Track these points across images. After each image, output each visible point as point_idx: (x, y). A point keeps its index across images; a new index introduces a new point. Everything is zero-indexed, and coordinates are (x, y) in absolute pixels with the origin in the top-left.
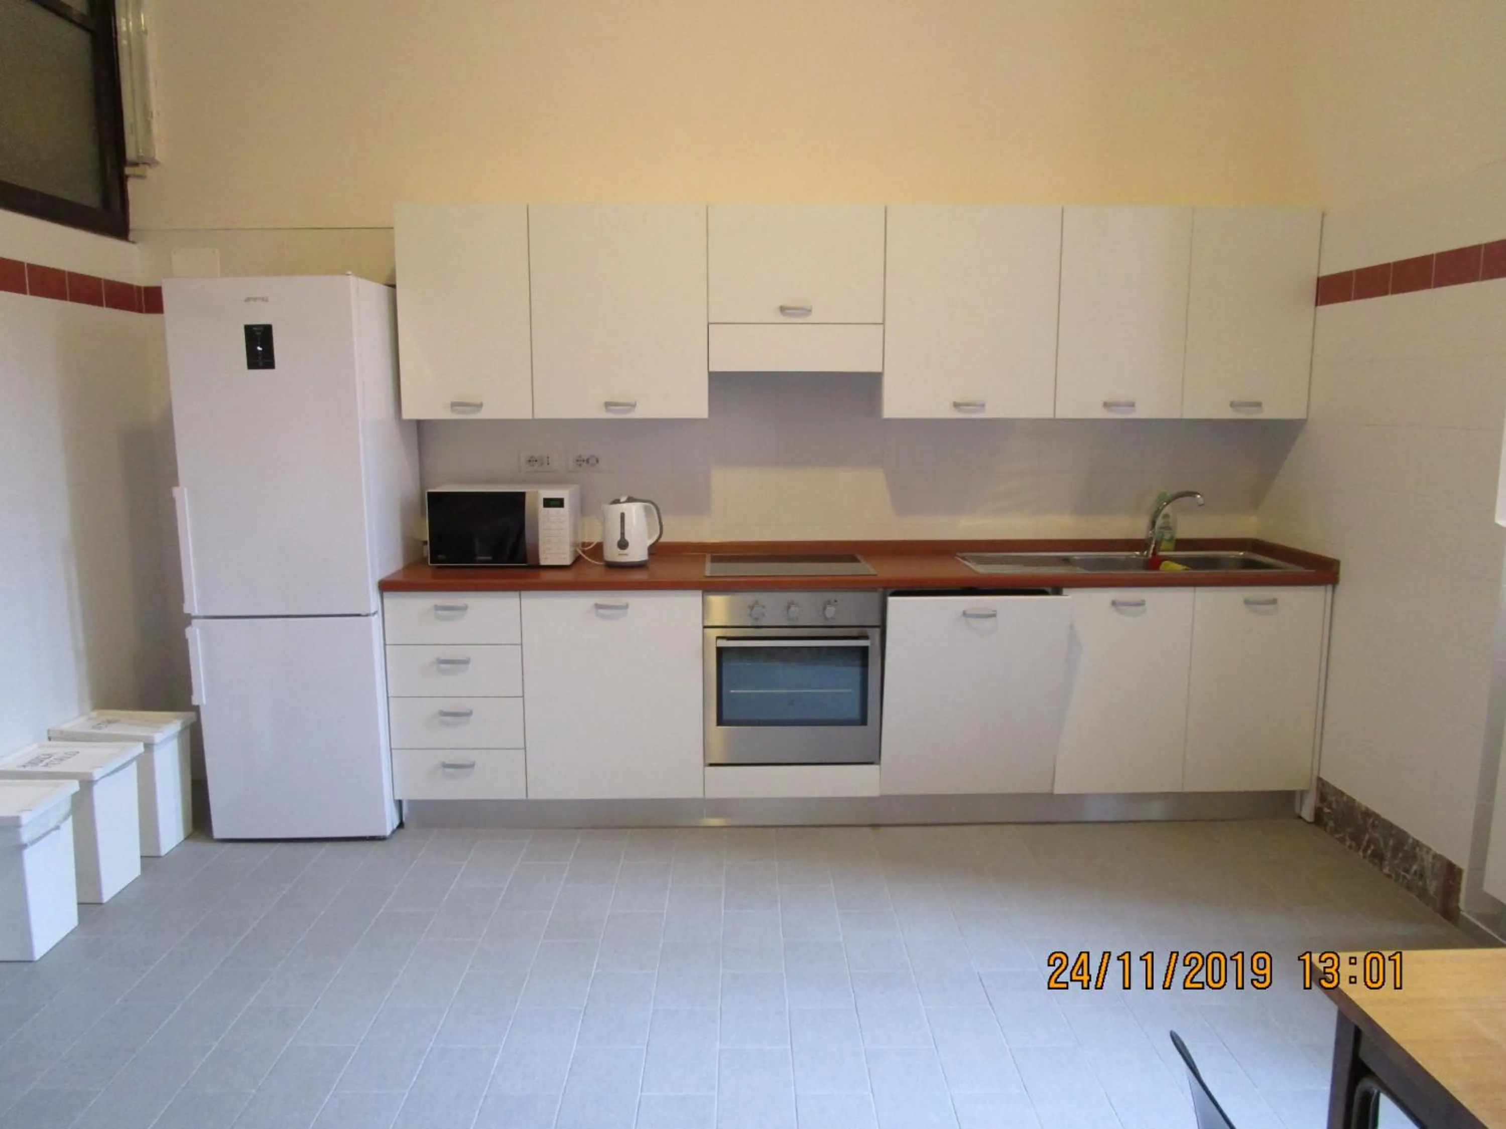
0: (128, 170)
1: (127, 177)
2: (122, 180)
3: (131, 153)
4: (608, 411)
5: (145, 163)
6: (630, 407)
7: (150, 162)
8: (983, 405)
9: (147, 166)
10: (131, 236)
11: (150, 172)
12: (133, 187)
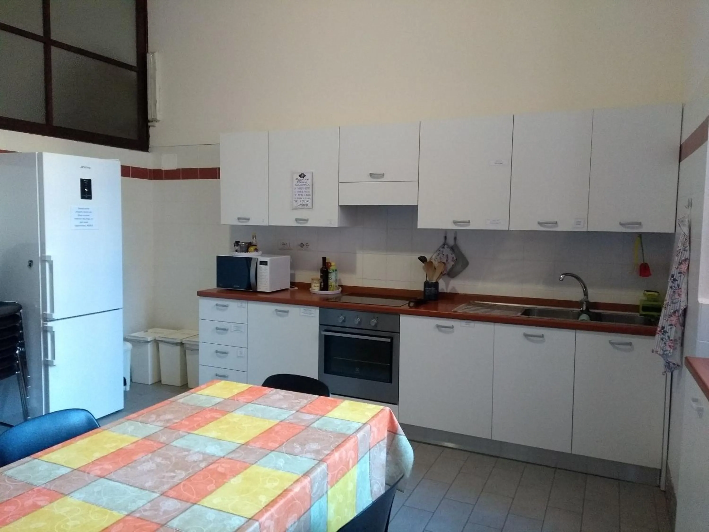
0: (150, 124)
1: (149, 126)
2: (148, 128)
3: (150, 117)
4: (297, 223)
5: (155, 121)
6: (305, 221)
7: (156, 121)
8: (469, 222)
9: (155, 122)
10: (149, 150)
11: (156, 124)
12: (152, 131)
